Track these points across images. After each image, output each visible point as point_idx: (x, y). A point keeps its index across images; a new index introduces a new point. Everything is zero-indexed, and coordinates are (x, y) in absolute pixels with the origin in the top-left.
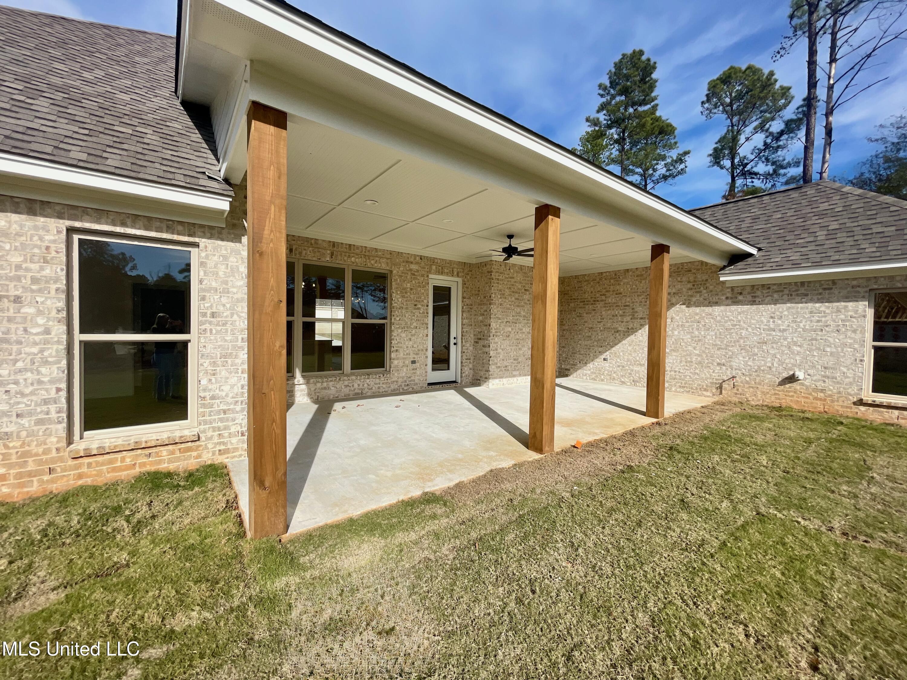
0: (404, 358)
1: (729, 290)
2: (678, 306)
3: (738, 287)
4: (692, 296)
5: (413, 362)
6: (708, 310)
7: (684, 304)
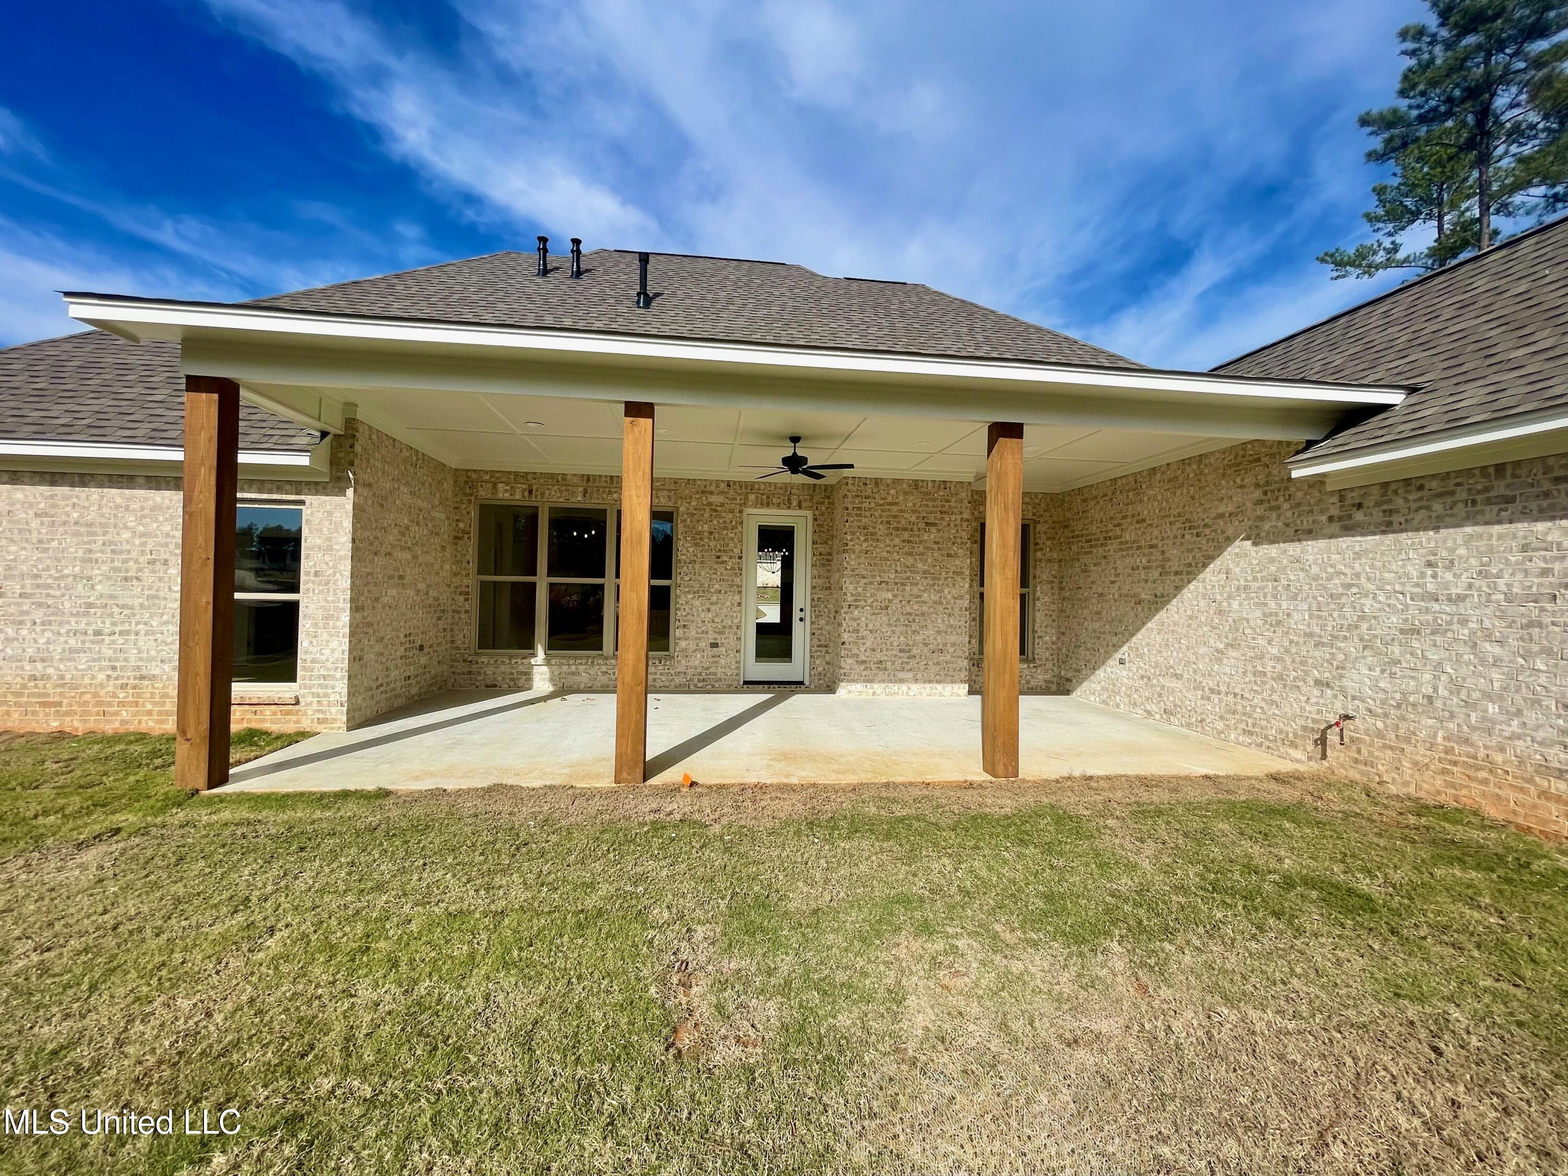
0: (696, 639)
1: (1335, 499)
2: (1237, 543)
3: (1352, 490)
4: (1261, 518)
5: (714, 645)
6: (1294, 549)
7: (1247, 538)
